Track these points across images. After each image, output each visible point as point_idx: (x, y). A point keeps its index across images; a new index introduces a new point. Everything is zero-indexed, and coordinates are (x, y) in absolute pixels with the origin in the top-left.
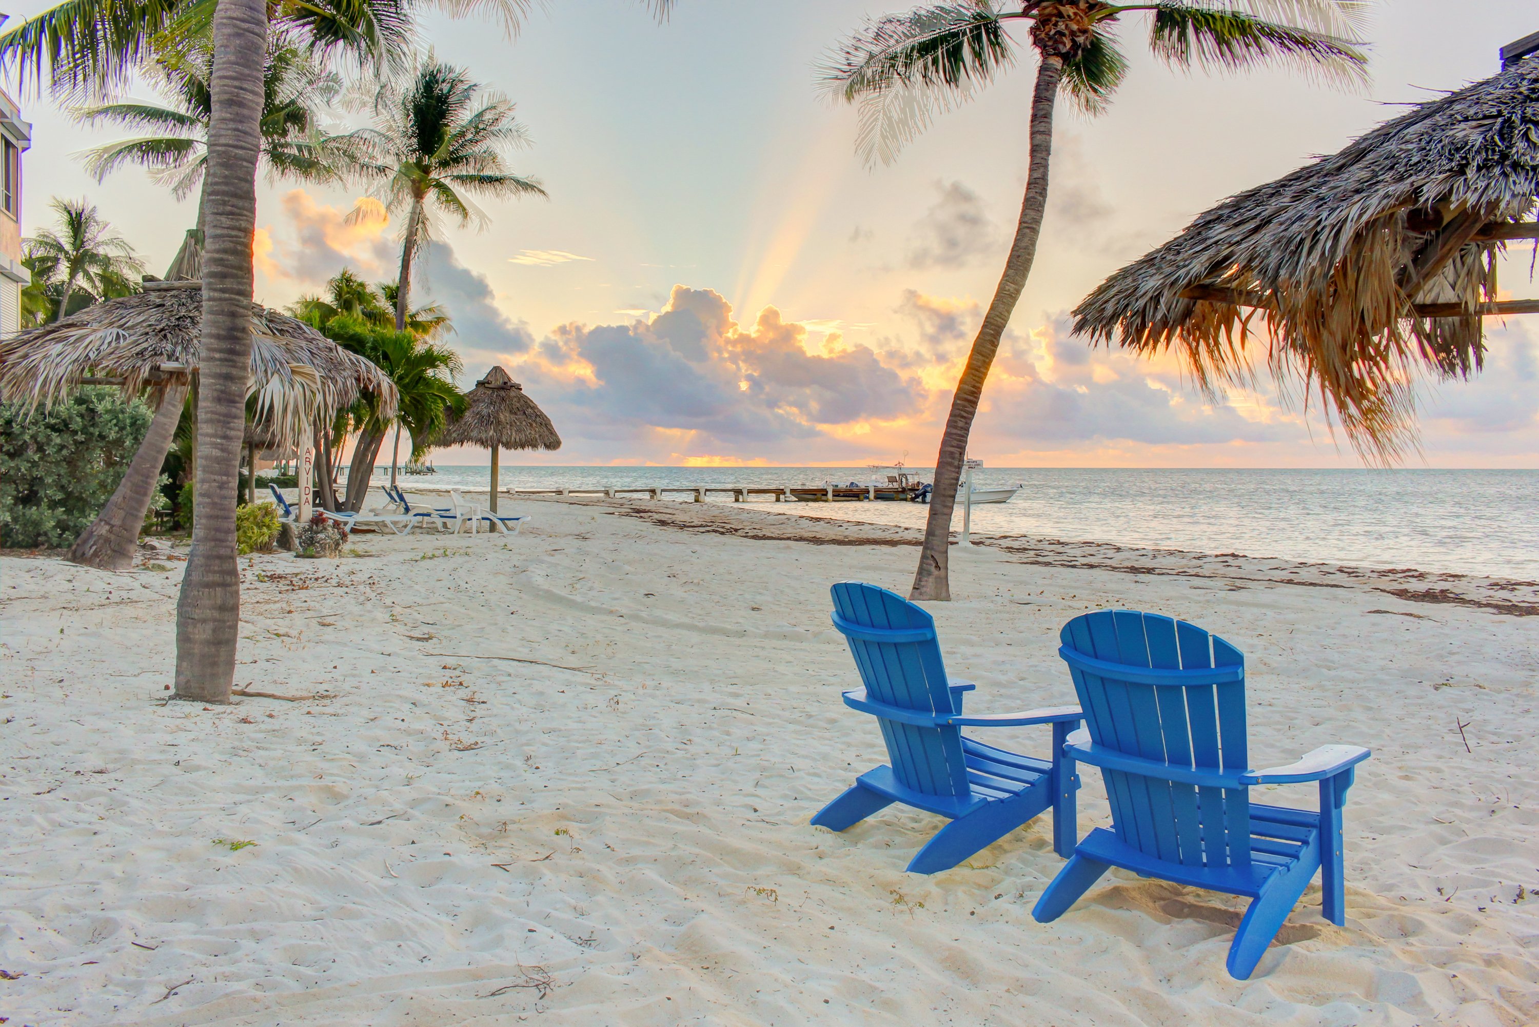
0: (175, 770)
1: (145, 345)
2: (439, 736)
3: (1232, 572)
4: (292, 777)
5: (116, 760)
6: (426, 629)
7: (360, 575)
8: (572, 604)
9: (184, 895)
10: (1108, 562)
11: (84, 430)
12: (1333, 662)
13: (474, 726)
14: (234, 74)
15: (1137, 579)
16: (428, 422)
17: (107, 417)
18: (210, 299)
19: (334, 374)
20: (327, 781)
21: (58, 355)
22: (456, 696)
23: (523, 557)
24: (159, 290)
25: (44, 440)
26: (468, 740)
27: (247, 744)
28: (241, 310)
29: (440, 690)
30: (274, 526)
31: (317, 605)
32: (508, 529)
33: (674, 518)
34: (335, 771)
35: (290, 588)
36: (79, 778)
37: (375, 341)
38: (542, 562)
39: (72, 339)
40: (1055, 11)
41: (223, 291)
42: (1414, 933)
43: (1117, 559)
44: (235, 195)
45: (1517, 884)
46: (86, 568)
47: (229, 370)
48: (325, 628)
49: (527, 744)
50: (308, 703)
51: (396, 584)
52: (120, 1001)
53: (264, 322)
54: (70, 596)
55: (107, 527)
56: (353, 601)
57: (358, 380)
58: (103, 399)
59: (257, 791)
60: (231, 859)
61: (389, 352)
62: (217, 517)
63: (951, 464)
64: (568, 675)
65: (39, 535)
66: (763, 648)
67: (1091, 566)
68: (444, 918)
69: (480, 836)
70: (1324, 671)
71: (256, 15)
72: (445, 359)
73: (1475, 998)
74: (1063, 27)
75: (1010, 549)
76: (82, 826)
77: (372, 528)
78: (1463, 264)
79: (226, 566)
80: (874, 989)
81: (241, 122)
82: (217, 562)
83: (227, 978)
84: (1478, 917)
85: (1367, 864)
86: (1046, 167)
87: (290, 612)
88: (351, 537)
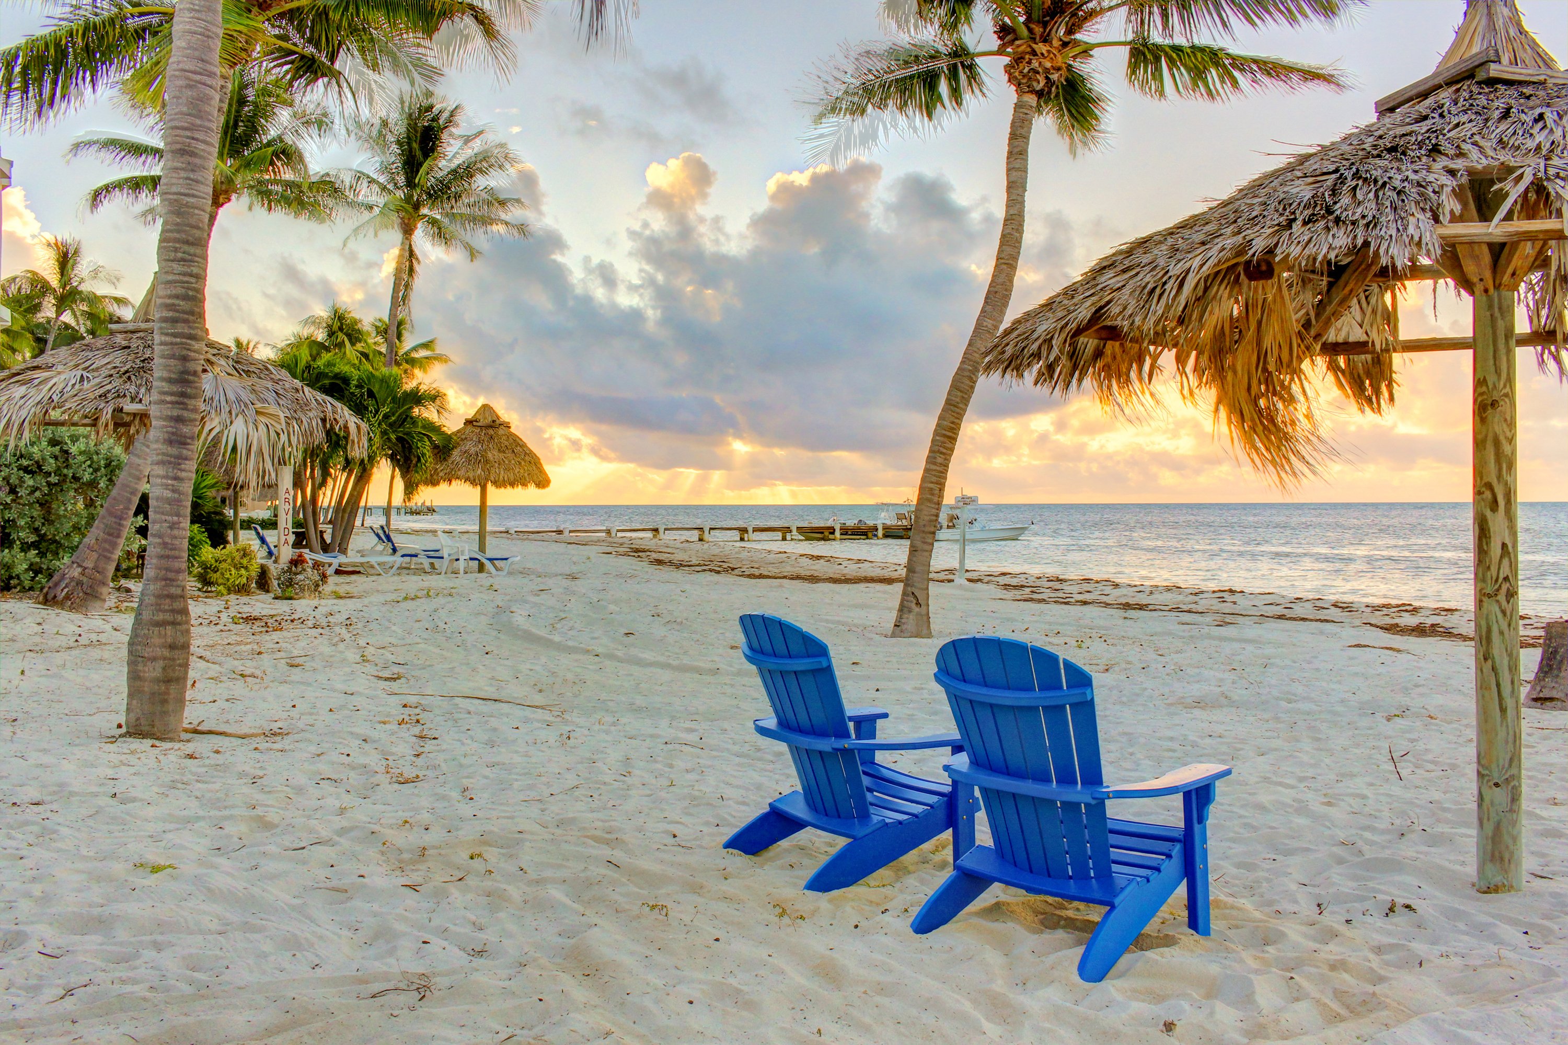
0: (113, 802)
1: (109, 387)
2: (383, 769)
3: (1227, 608)
4: (226, 808)
5: (55, 793)
6: (396, 669)
7: (337, 616)
8: (548, 644)
9: (96, 911)
10: (1104, 599)
11: (58, 472)
12: (1295, 695)
13: (420, 761)
14: (186, 125)
15: (1126, 615)
16: (415, 461)
17: (81, 458)
18: (162, 344)
19: (300, 414)
20: (259, 811)
21: (22, 398)
22: (408, 734)
23: (508, 597)
24: (126, 332)
25: (17, 482)
26: (409, 773)
27: (188, 777)
28: (192, 354)
29: (394, 727)
30: (251, 568)
31: (289, 646)
32: (497, 569)
33: (671, 557)
34: (270, 802)
35: (264, 629)
36: (15, 809)
37: (360, 379)
38: (526, 602)
39: (36, 382)
40: (1029, 50)
41: (174, 335)
42: (1274, 943)
43: (1114, 596)
44: (187, 242)
45: (1390, 899)
46: (57, 611)
47: (180, 412)
48: (294, 670)
49: (467, 777)
50: (258, 739)
51: (373, 625)
52: (16, 1000)
53: (231, 363)
54: (37, 639)
55: (80, 570)
56: (326, 642)
57: (324, 420)
58: (77, 440)
59: (188, 821)
60: (152, 880)
61: (375, 390)
62: (168, 557)
63: (930, 501)
64: (528, 712)
65: (11, 577)
66: (732, 686)
67: (1085, 603)
68: (345, 933)
69: (400, 861)
70: (1283, 704)
71: (208, 67)
72: (435, 397)
73: (1307, 996)
74: (1037, 65)
75: (1006, 587)
76: (9, 851)
77: (357, 569)
78: (1368, 303)
79: (177, 605)
80: (738, 991)
81: (193, 171)
82: (168, 601)
83: (123, 981)
84: (1342, 928)
85: (1258, 882)
86: (1022, 203)
87: (260, 653)
88: (333, 580)
